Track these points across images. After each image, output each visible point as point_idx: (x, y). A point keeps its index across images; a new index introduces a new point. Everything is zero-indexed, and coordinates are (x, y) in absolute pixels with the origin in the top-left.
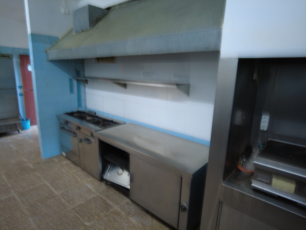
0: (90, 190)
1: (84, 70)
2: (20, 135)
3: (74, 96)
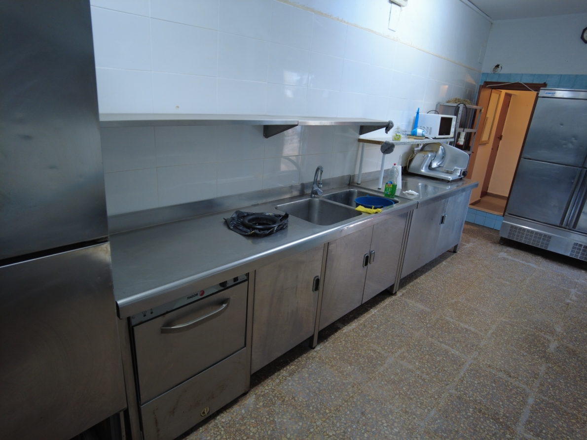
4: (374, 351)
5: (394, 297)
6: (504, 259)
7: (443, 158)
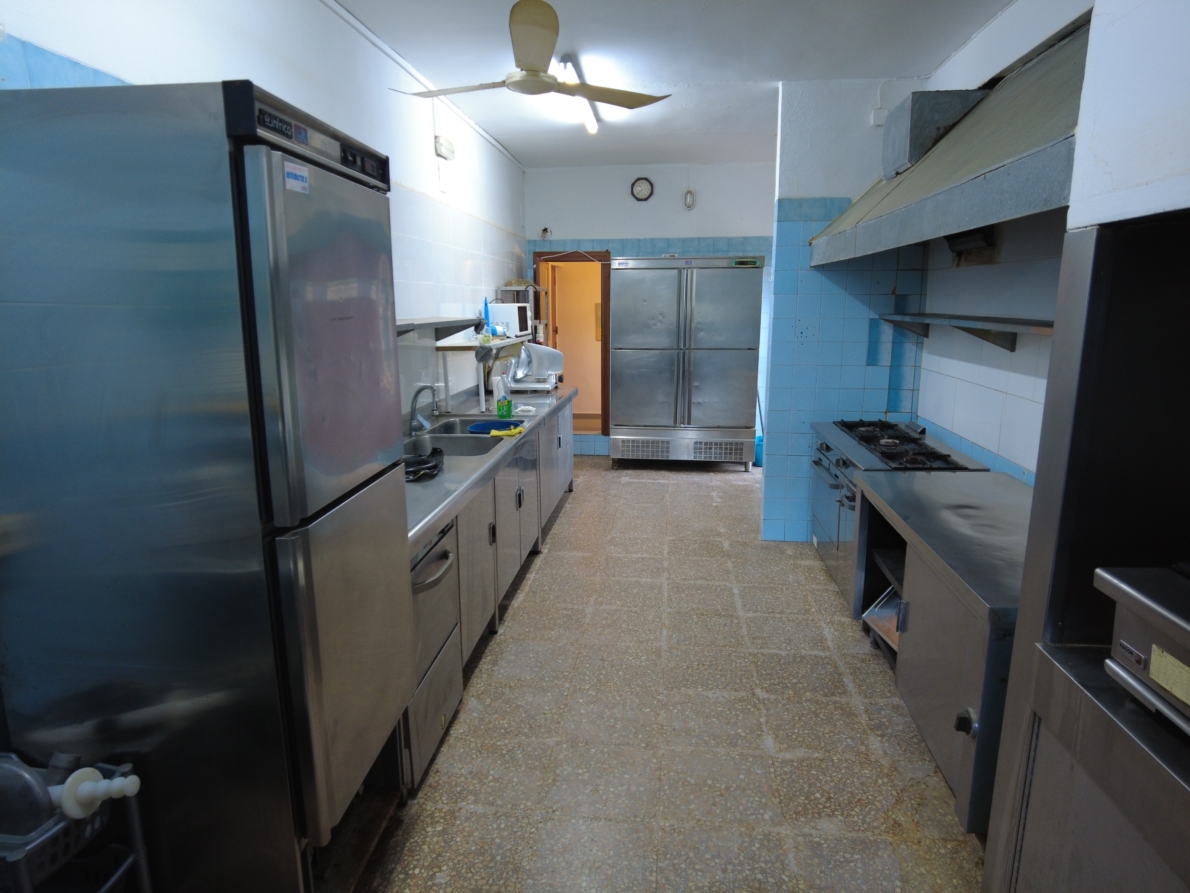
0: (823, 640)
1: (922, 294)
2: (746, 476)
3: (881, 375)
4: (566, 609)
5: (541, 556)
6: (630, 483)
7: (530, 363)
